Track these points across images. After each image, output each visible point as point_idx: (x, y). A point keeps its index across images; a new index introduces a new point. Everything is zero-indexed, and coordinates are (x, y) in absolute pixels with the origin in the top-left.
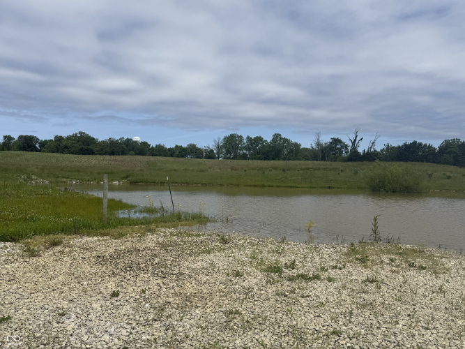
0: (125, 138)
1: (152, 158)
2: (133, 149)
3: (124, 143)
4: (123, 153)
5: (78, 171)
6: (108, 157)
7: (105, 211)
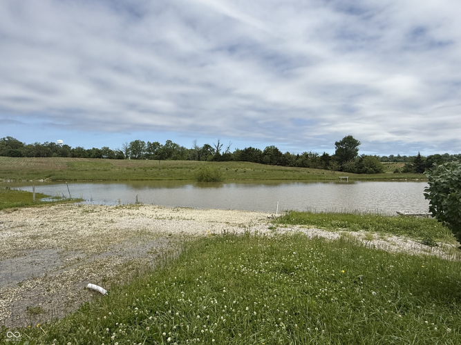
0: (49, 142)
1: (72, 160)
2: (56, 151)
3: (49, 146)
4: (48, 155)
5: (11, 173)
6: (35, 159)
7: (34, 199)
